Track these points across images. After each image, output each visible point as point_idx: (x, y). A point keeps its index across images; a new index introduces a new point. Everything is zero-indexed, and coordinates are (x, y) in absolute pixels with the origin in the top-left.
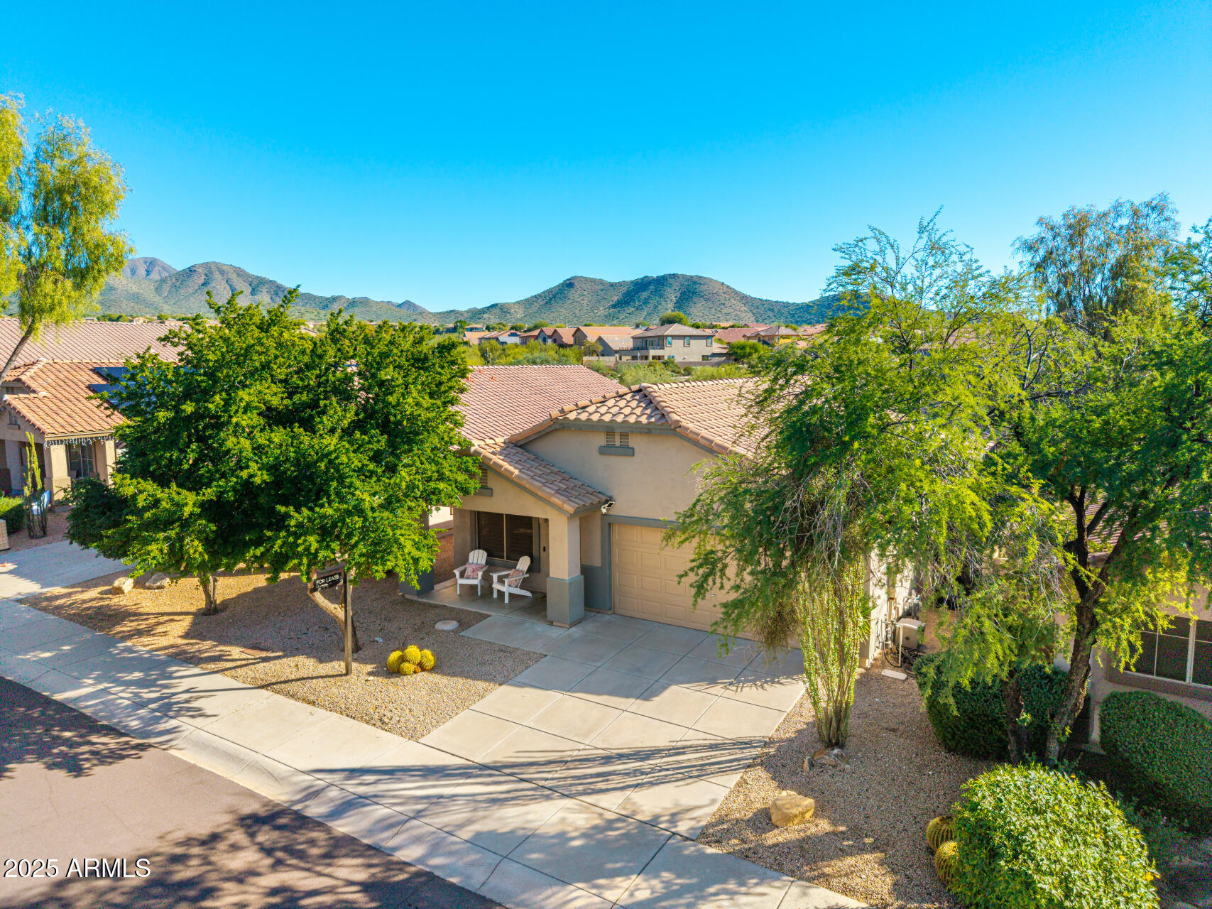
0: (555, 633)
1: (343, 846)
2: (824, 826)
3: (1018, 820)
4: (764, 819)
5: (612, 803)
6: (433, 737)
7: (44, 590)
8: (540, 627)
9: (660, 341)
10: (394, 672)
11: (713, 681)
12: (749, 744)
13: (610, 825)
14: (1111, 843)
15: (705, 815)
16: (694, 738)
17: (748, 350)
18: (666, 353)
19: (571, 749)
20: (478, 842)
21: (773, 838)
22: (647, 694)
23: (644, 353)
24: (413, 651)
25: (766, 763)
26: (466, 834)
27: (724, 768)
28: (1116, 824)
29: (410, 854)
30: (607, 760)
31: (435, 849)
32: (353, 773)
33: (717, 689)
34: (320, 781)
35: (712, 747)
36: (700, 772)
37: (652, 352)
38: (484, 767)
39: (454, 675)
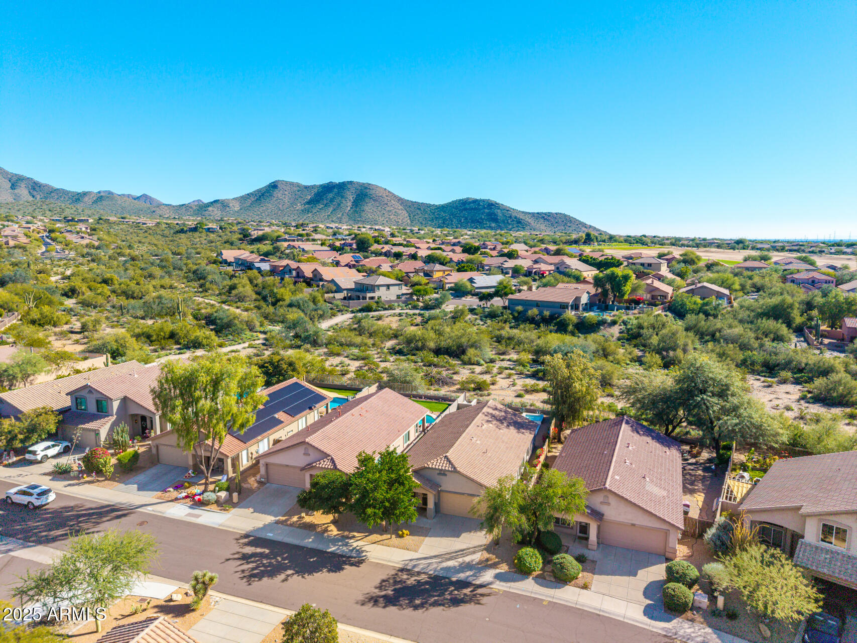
0: (429, 521)
1: (419, 573)
2: (497, 560)
3: (524, 556)
4: (487, 560)
5: (460, 560)
6: (420, 551)
7: (277, 518)
8: (425, 520)
9: (373, 288)
10: (402, 536)
11: (470, 532)
12: (481, 546)
13: (462, 564)
14: (536, 557)
15: (477, 560)
16: (471, 546)
17: (422, 292)
18: (376, 295)
19: (448, 550)
20: (442, 569)
21: (489, 563)
22: (458, 536)
23: (363, 294)
24: (404, 531)
25: (485, 549)
26: (439, 568)
27: (479, 551)
28: (538, 555)
29: (431, 572)
30: (456, 552)
31: (435, 571)
32: (411, 560)
33: (472, 534)
34: (407, 562)
35: (475, 547)
36: (474, 553)
37: (369, 295)
38: (435, 556)
39: (414, 536)
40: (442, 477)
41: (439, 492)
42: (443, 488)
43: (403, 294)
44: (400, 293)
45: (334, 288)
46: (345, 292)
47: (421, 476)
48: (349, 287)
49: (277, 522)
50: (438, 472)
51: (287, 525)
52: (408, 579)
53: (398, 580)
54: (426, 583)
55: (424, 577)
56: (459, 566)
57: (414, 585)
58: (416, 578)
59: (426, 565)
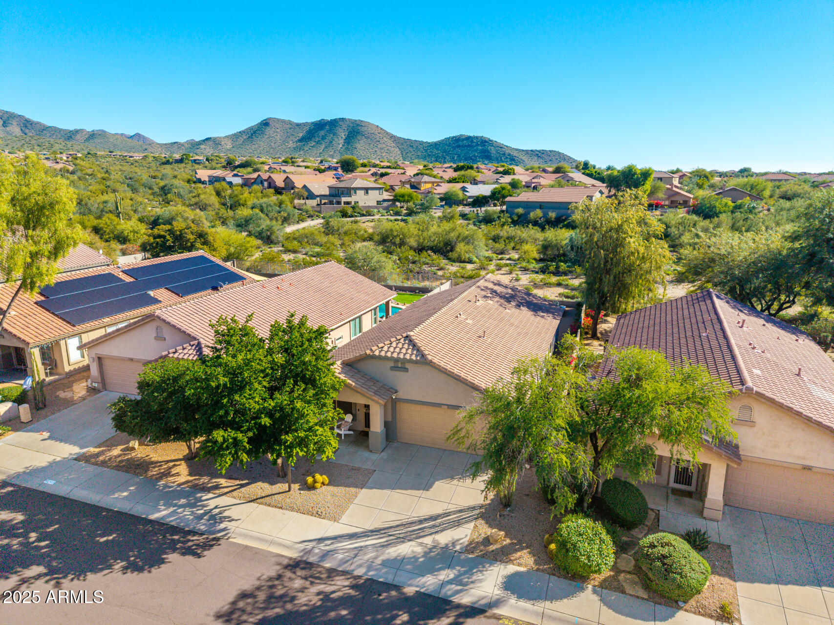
0: (375, 457)
1: (332, 573)
2: (508, 541)
3: (574, 538)
4: (487, 541)
5: (428, 541)
6: (344, 519)
8: (366, 454)
9: (349, 191)
10: (312, 488)
11: (452, 478)
12: (473, 508)
13: (431, 550)
14: (602, 541)
15: (466, 541)
16: (452, 508)
17: (406, 198)
18: (352, 199)
19: (404, 518)
20: (385, 563)
21: (492, 548)
22: (427, 487)
23: (338, 199)
24: (318, 477)
25: (482, 516)
26: (379, 561)
27: (468, 521)
28: (604, 535)
29: (360, 572)
30: (421, 522)
31: (369, 568)
32: (320, 540)
33: (455, 482)
34: (310, 545)
35: (460, 511)
36: (458, 523)
37: (344, 199)
38: (372, 531)
39: (338, 486)
40: (400, 374)
41: (395, 402)
42: (401, 395)
43: (384, 201)
44: (381, 198)
45: (306, 194)
46: (318, 199)
47: (359, 371)
48: (323, 193)
49: (79, 458)
50: (392, 364)
51: (96, 464)
52: (302, 590)
53: (280, 592)
54: (344, 601)
55: (340, 587)
56: (426, 554)
57: (314, 609)
58: (321, 587)
59: (352, 554)
